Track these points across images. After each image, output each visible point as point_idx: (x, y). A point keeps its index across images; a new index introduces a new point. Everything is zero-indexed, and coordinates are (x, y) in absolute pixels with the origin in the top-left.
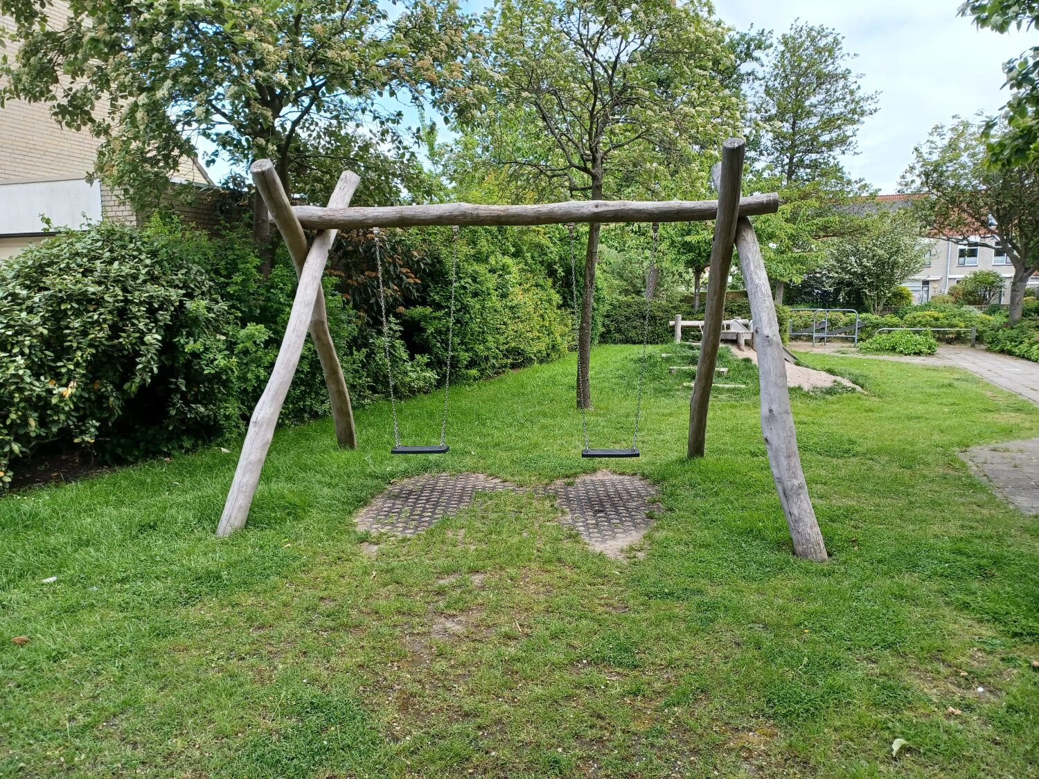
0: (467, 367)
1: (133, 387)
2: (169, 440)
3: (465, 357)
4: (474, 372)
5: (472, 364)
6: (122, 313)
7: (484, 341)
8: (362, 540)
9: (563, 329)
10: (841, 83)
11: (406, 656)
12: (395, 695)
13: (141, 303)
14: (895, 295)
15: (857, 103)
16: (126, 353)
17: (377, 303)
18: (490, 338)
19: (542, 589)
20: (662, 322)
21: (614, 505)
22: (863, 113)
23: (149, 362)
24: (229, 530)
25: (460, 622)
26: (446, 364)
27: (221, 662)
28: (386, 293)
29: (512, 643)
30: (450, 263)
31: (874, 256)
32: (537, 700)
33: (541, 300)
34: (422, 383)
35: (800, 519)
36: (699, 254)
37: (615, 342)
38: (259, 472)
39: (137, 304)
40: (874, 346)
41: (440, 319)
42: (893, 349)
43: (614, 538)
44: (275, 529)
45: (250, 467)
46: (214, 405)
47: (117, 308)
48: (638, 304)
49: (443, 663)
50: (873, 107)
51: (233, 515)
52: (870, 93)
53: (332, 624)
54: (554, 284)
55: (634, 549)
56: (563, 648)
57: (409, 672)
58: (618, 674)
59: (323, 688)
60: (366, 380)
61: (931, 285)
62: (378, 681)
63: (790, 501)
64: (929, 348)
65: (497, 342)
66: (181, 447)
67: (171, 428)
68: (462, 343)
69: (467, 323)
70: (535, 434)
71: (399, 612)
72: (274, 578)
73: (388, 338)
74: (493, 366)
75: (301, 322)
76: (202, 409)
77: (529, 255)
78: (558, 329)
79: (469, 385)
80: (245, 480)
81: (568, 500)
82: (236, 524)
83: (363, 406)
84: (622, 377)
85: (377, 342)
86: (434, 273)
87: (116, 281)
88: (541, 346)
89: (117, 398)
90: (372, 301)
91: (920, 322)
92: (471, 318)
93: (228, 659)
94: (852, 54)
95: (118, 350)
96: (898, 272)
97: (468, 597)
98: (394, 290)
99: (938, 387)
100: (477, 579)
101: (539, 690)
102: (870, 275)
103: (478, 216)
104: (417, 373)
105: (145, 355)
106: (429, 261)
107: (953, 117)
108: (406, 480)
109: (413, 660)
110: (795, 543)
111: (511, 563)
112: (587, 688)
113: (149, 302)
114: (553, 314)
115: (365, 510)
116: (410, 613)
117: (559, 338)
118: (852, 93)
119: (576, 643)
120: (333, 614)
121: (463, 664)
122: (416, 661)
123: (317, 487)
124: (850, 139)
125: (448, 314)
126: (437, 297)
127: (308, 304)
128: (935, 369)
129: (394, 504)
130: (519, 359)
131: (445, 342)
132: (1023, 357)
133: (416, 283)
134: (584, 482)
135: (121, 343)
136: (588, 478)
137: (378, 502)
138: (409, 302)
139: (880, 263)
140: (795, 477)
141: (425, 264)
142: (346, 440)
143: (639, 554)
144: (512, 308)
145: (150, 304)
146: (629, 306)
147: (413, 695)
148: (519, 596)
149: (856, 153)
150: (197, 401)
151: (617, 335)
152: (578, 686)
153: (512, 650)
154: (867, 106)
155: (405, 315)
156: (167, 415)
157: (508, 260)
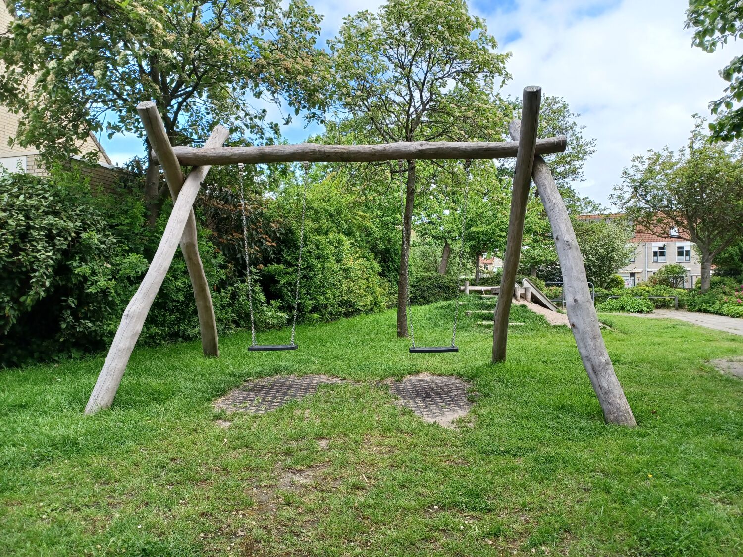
0: (311, 312)
1: (28, 300)
2: (61, 351)
3: (309, 304)
4: (316, 316)
5: (315, 310)
6: (24, 236)
7: (324, 293)
8: (217, 418)
9: (383, 291)
10: (570, 133)
11: (252, 505)
12: (238, 541)
13: (41, 228)
14: (612, 281)
15: (581, 146)
16: (24, 269)
17: (242, 258)
18: (328, 291)
19: (385, 450)
20: (454, 290)
21: (437, 393)
22: (585, 153)
23: (42, 276)
24: (96, 408)
25: (306, 477)
26: (294, 308)
27: (54, 514)
28: (249, 251)
29: (360, 493)
30: (300, 234)
31: (597, 253)
32: (393, 542)
33: (366, 268)
34: (275, 322)
35: (609, 391)
36: (479, 242)
37: (419, 304)
38: (128, 360)
39: (37, 229)
40: (608, 307)
41: (290, 274)
42: (622, 309)
43: (443, 415)
44: (139, 410)
45: (120, 353)
46: (101, 322)
47: (20, 232)
48: (436, 278)
49: (291, 510)
50: (592, 149)
51: (100, 396)
52: (589, 140)
53: (178, 479)
54: (376, 256)
55: (463, 421)
56: (412, 495)
57: (254, 519)
58: (473, 517)
59: (160, 536)
60: (231, 315)
61: (635, 275)
62: (220, 528)
63: (600, 376)
64: (648, 308)
65: (334, 294)
66: (70, 357)
67: (62, 340)
68: (307, 293)
69: (311, 278)
70: (367, 351)
71: (247, 468)
72: (129, 444)
73: (249, 285)
74: (331, 314)
75: (173, 235)
76: (90, 325)
77: (358, 234)
78: (379, 290)
79: (313, 326)
80: (114, 365)
81: (398, 390)
82: (102, 403)
83: (228, 335)
84: (430, 319)
85: (241, 286)
86: (287, 241)
87: (20, 210)
88: (368, 300)
89: (12, 308)
90: (239, 256)
91: (637, 293)
92: (315, 275)
93: (64, 510)
94: (575, 114)
95: (18, 267)
96: (614, 264)
97: (314, 456)
98: (255, 250)
99: (665, 328)
100: (323, 444)
101: (393, 533)
102: (594, 266)
103: (325, 153)
104: (272, 313)
105: (38, 271)
106: (283, 231)
107: (649, 150)
108: (260, 380)
109: (259, 509)
110: (606, 412)
111: (354, 430)
112: (444, 531)
113: (49, 229)
114: (375, 278)
115: (222, 399)
116: (258, 469)
117: (379, 297)
118: (577, 138)
119: (424, 490)
120: (182, 470)
121: (312, 511)
122: (262, 509)
123: (182, 381)
124: (578, 170)
125: (296, 271)
126: (289, 258)
127: (180, 222)
128: (657, 320)
129: (248, 395)
130: (350, 310)
131: (293, 291)
132: (717, 314)
133: (272, 246)
134: (410, 380)
135: (20, 260)
136: (413, 378)
137: (234, 394)
138: (267, 261)
139: (601, 258)
140: (602, 355)
141: (281, 234)
142: (211, 351)
143: (469, 425)
144: (345, 270)
145: (50, 231)
146: (429, 279)
147: (257, 540)
148: (364, 453)
149: (582, 180)
150: (86, 318)
151: (421, 300)
152: (435, 528)
153: (360, 498)
154: (589, 148)
155: (264, 271)
156: (59, 329)
157: (343, 237)
